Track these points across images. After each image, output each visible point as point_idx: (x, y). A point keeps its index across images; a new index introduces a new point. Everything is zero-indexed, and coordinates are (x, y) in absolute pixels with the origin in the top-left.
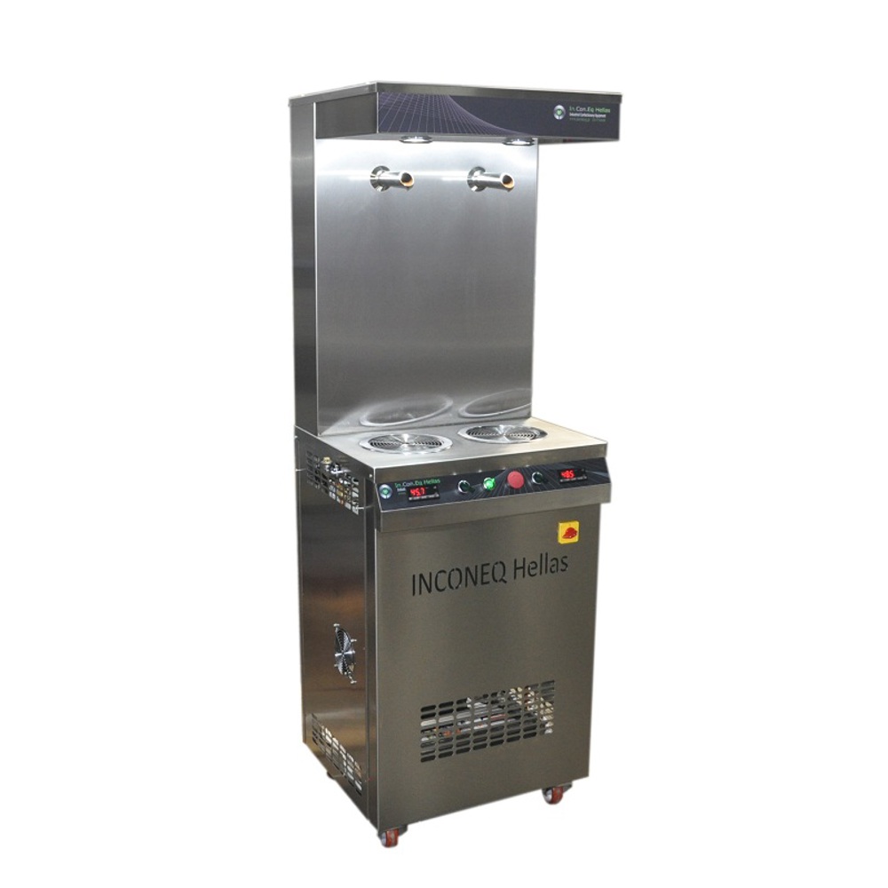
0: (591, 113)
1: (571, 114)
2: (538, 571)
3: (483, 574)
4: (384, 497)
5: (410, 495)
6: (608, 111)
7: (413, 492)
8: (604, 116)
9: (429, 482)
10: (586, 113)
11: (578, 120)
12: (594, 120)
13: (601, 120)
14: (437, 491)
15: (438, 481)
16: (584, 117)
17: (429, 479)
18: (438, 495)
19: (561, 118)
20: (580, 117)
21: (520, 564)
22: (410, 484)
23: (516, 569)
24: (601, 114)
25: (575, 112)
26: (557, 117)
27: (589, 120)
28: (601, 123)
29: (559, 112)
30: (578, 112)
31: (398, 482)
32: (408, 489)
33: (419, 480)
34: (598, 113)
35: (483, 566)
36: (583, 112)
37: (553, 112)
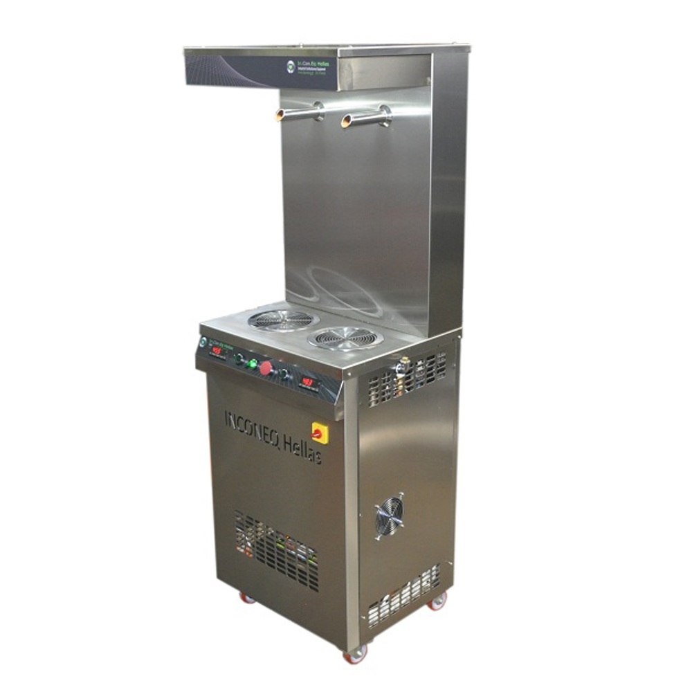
0: (314, 67)
1: (300, 68)
2: (299, 452)
3: (265, 434)
4: (201, 345)
5: (212, 351)
6: (327, 64)
7: (214, 349)
8: (324, 69)
9: (227, 347)
10: (311, 67)
11: (305, 73)
12: (317, 73)
13: (322, 73)
14: (226, 354)
15: (232, 348)
16: (309, 71)
17: (228, 345)
18: (225, 358)
19: (292, 72)
20: (306, 71)
21: (288, 440)
22: (217, 343)
23: (285, 442)
24: (321, 68)
25: (302, 66)
26: (289, 71)
27: (312, 74)
28: (322, 76)
29: (291, 67)
30: (305, 66)
31: (212, 339)
32: (214, 346)
33: (223, 343)
34: (320, 67)
35: (265, 427)
36: (308, 66)
37: (286, 67)
